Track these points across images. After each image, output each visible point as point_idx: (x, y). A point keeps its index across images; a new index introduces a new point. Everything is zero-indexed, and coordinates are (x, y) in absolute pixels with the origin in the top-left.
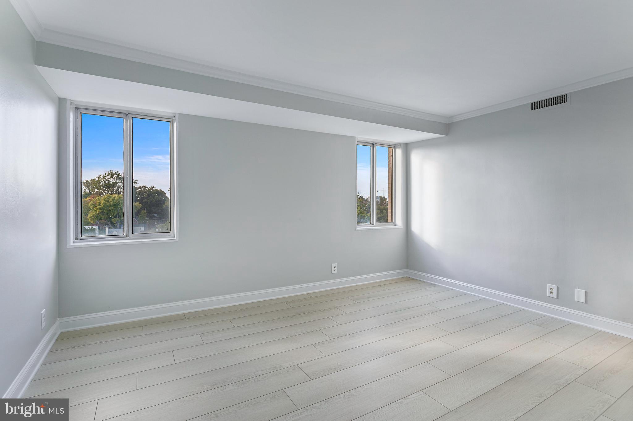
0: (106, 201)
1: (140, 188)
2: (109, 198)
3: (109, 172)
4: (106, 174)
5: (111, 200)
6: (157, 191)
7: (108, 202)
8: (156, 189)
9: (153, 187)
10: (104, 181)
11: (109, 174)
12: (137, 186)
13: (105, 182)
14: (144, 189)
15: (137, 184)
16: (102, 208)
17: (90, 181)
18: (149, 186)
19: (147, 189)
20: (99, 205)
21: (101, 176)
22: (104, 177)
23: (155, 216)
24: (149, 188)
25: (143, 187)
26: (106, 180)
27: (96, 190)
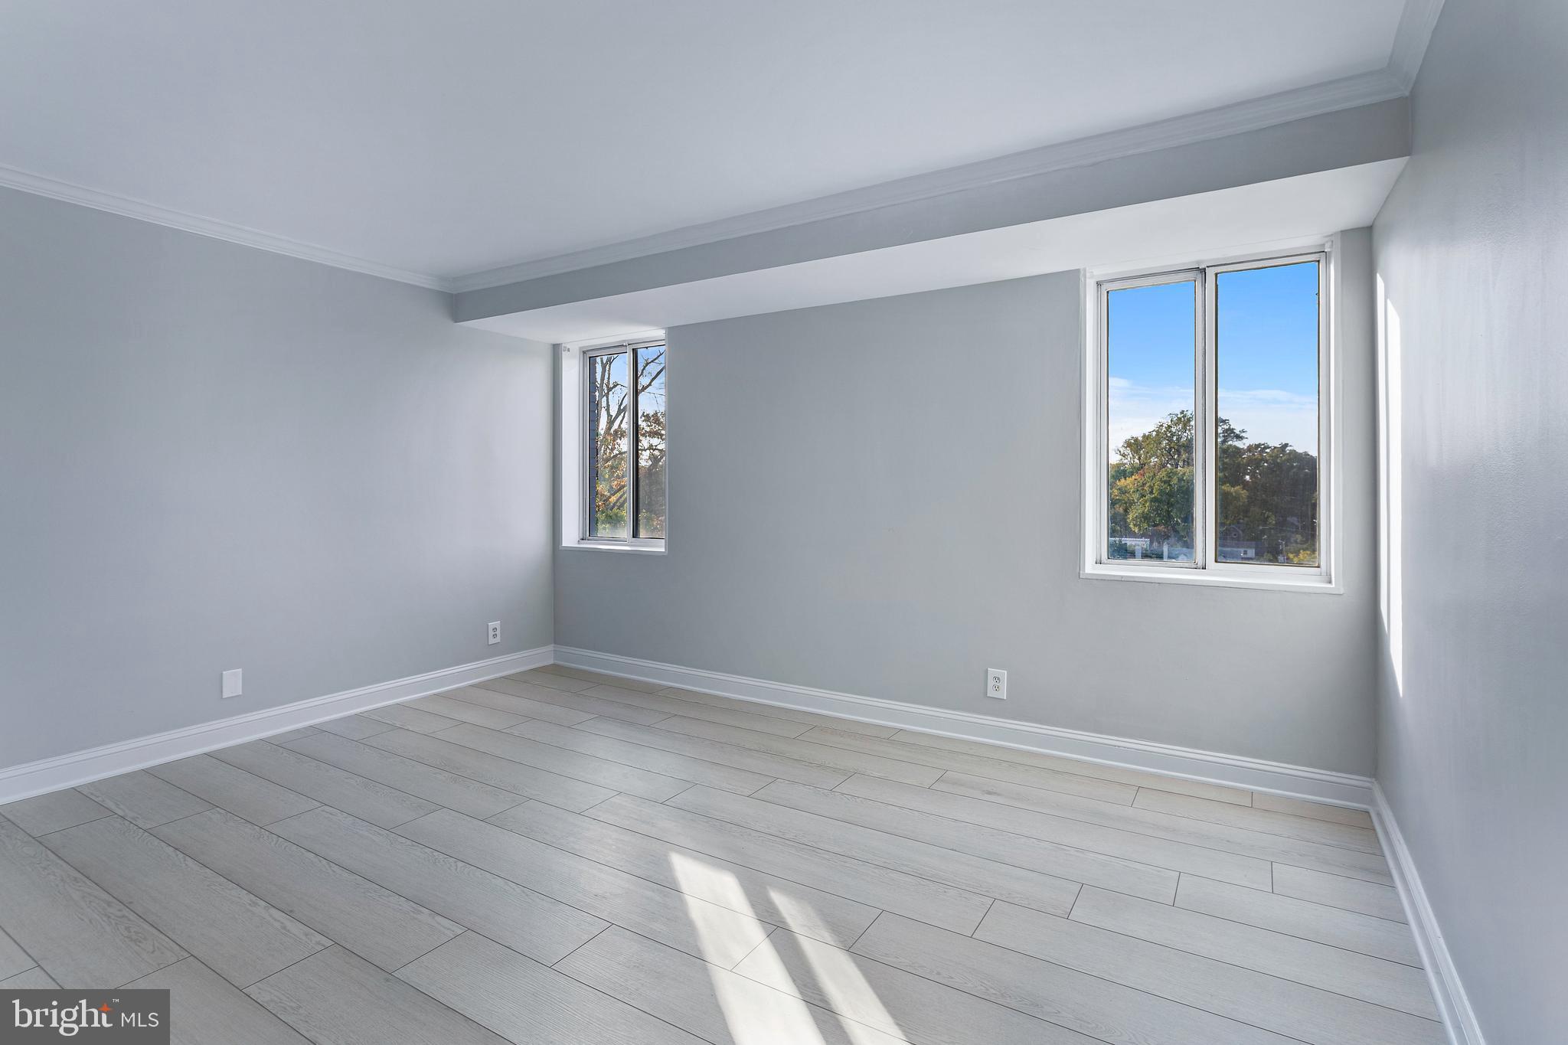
0: (1165, 482)
1: (1250, 449)
2: (1170, 475)
3: (1179, 416)
4: (1172, 421)
5: (1175, 481)
6: (1295, 457)
7: (1170, 485)
8: (1293, 452)
9: (1286, 445)
10: (1167, 436)
11: (1179, 419)
12: (1244, 444)
13: (1170, 440)
14: (1259, 451)
15: (1244, 441)
16: (1155, 497)
17: (1140, 439)
18: (1275, 443)
19: (1268, 450)
20: (1151, 493)
21: (1162, 426)
22: (1169, 427)
23: (1293, 524)
24: (1275, 448)
25: (1258, 446)
26: (1173, 435)
27: (1154, 460)
